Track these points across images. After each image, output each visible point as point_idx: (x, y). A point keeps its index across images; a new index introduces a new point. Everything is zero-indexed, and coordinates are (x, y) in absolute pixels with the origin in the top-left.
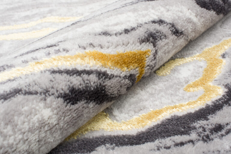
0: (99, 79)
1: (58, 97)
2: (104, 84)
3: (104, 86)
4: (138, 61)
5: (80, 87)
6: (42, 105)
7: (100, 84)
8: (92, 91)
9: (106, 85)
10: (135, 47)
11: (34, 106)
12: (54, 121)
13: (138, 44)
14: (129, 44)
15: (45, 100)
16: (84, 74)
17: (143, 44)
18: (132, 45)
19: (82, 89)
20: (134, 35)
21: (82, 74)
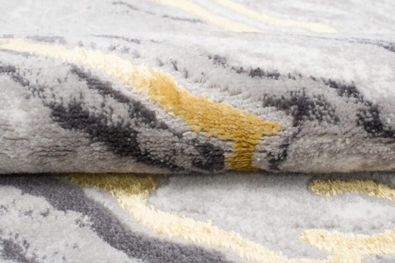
0: (132, 117)
1: (46, 105)
2: (136, 129)
3: (136, 132)
4: (237, 130)
5: (91, 110)
6: (18, 101)
7: (129, 125)
8: (106, 127)
9: (140, 133)
10: (247, 105)
11: (7, 97)
12: (22, 132)
13: (260, 104)
14: (240, 95)
15: (28, 98)
16: (112, 96)
17: (269, 108)
18: (244, 99)
19: (90, 115)
20: (262, 84)
21: (109, 95)
